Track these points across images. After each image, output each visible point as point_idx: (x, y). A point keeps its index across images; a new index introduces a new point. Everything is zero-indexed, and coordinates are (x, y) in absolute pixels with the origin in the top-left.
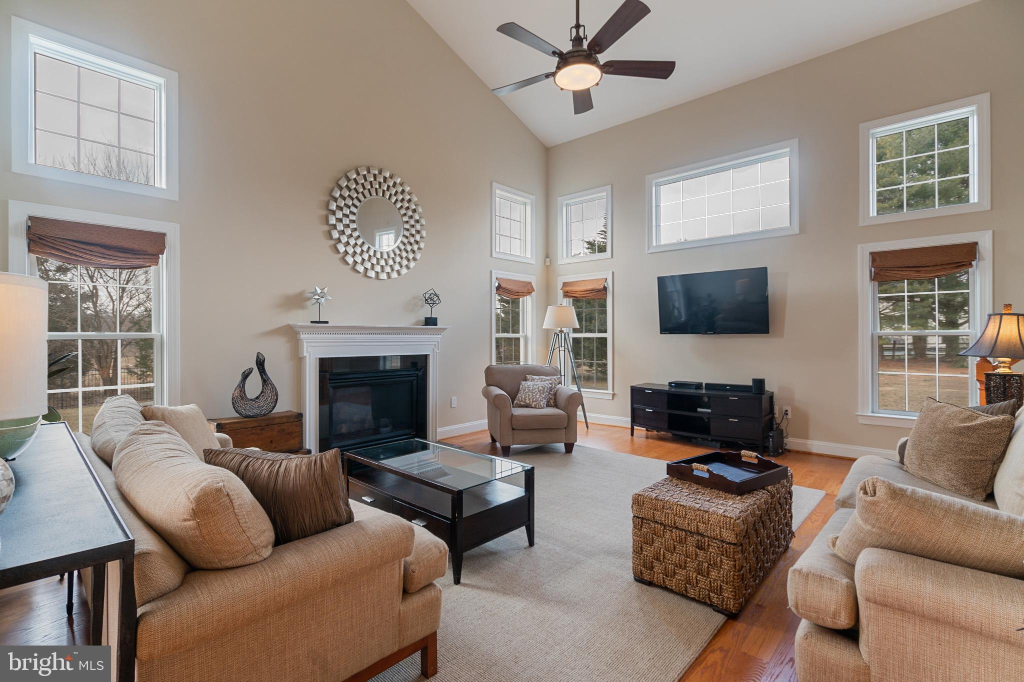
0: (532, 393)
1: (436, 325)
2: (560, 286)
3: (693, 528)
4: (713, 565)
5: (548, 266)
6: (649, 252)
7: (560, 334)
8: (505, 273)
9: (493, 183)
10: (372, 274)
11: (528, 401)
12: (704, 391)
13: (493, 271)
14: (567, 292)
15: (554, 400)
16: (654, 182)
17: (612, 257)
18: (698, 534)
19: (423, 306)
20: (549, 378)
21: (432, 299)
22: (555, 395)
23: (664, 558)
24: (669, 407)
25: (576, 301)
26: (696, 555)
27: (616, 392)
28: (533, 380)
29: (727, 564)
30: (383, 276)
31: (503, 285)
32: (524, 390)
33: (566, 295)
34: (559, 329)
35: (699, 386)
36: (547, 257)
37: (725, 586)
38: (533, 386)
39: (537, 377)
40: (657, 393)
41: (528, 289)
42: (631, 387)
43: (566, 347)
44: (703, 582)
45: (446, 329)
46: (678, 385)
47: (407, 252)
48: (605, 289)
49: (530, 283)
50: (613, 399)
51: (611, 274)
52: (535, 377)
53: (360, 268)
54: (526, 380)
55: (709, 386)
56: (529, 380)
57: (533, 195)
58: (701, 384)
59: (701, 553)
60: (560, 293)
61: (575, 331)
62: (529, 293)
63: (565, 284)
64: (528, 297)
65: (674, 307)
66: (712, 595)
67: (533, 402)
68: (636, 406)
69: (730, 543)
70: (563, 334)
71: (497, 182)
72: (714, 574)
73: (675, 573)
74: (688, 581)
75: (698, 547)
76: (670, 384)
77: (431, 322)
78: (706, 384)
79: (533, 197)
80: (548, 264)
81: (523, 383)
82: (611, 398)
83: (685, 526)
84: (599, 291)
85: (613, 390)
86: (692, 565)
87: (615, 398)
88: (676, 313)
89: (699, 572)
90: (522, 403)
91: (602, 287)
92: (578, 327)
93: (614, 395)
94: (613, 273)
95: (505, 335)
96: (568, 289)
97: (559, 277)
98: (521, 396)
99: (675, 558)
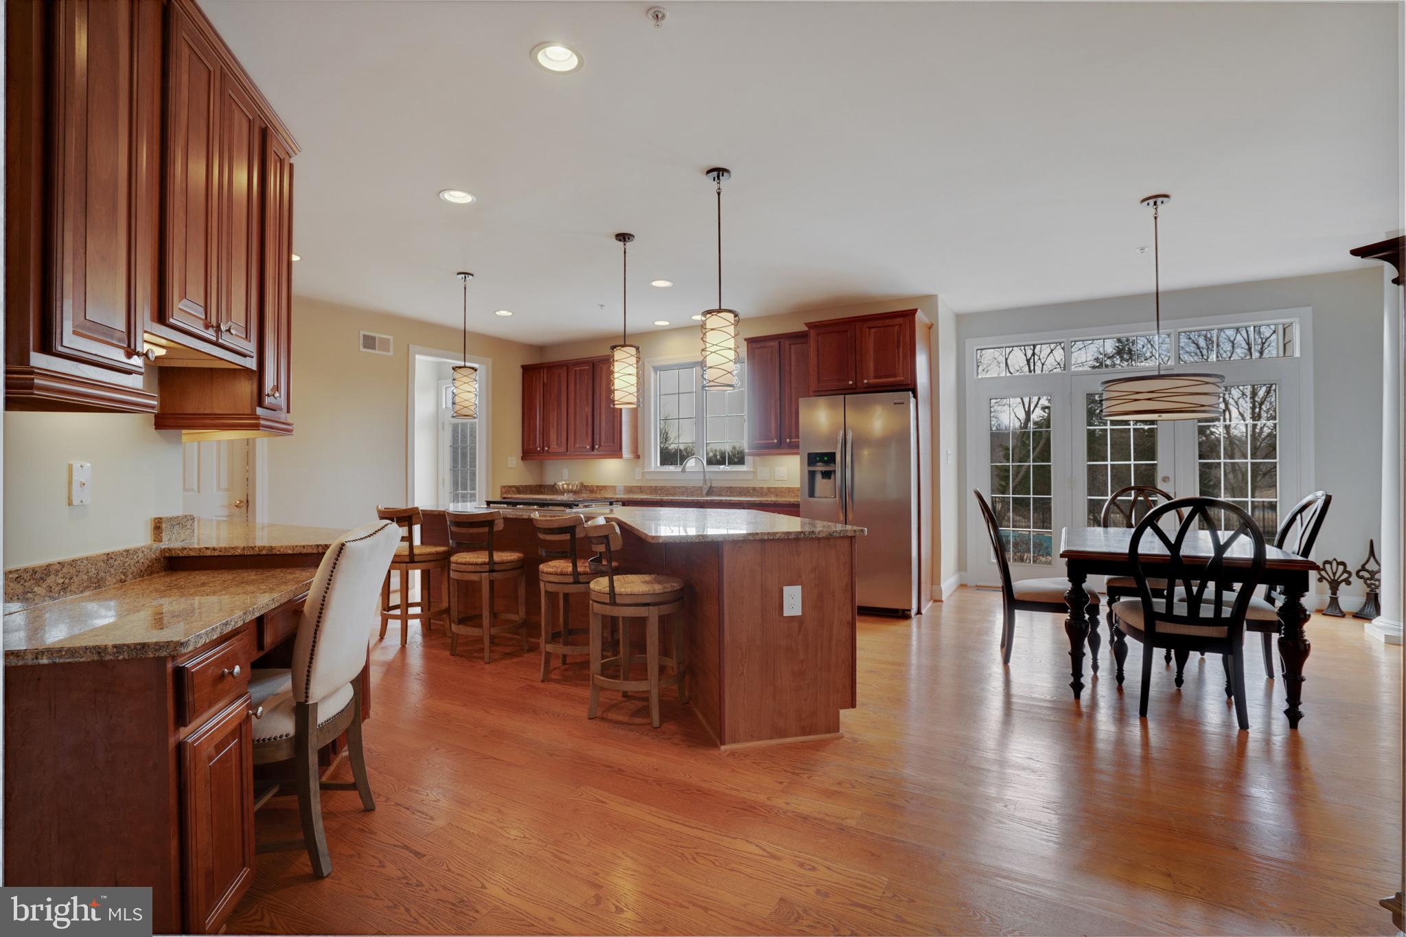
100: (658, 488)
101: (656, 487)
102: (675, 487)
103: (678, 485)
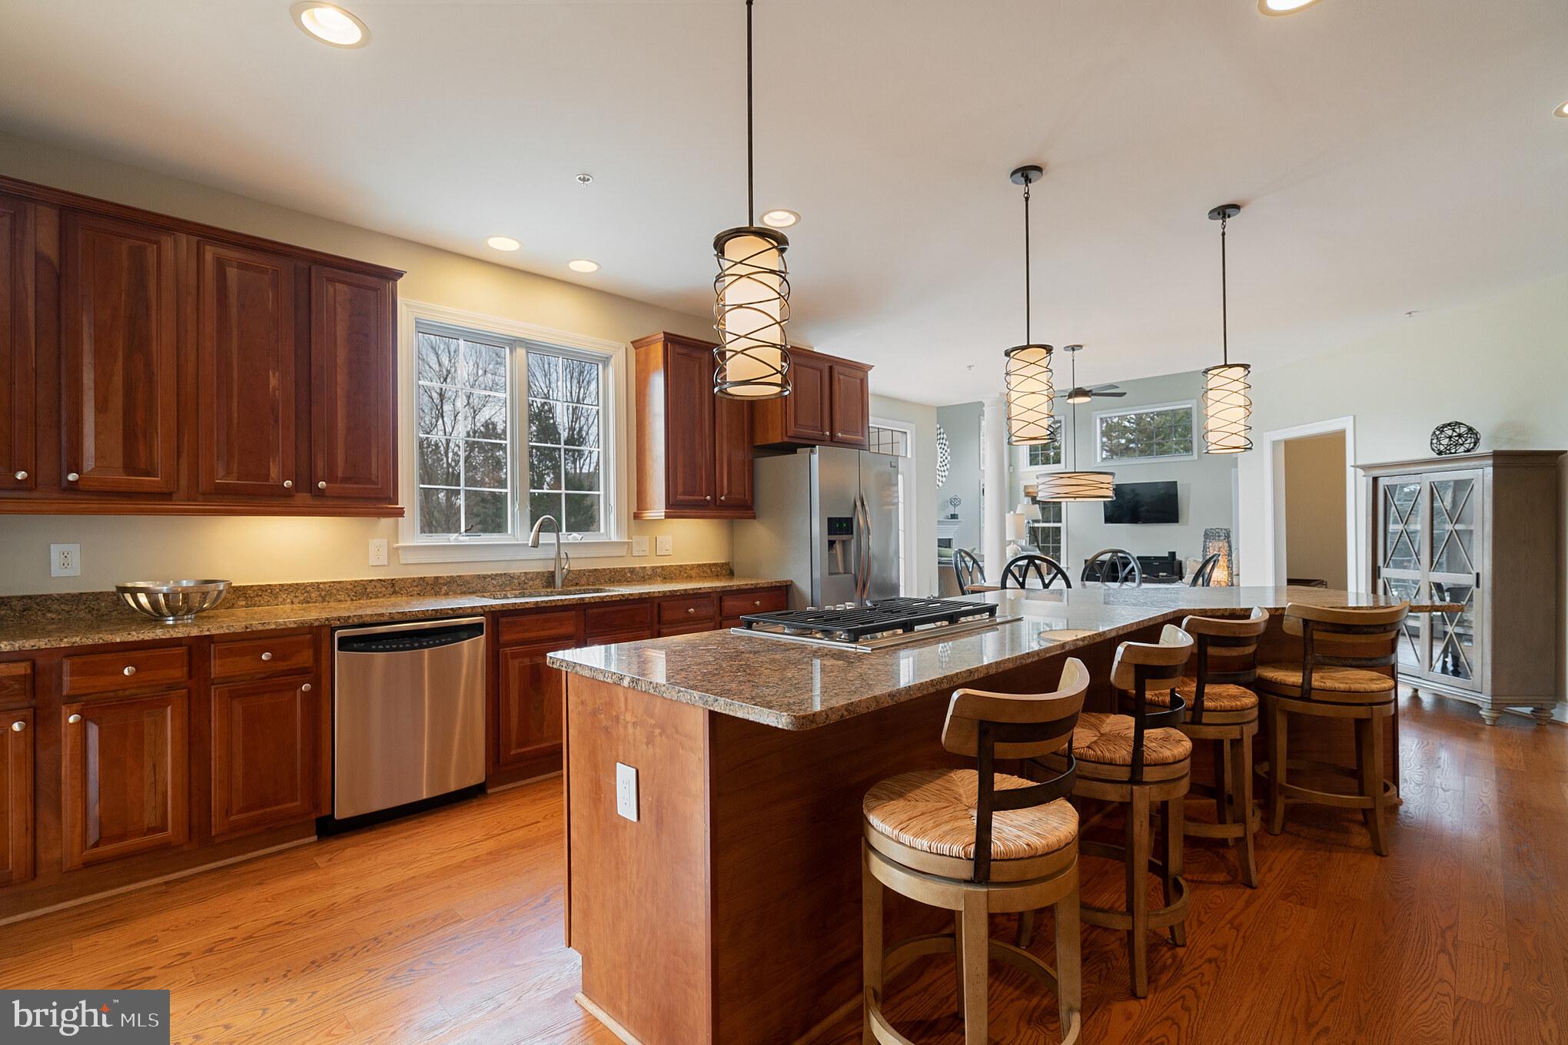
1: (957, 518)
2: (1022, 489)
14: (1028, 493)
16: (1098, 417)
17: (1066, 468)
19: (949, 507)
21: (954, 502)
27: (1069, 566)
33: (1027, 495)
36: (1011, 465)
45: (962, 520)
60: (1023, 494)
61: (1035, 522)
63: (1025, 487)
77: (954, 516)
78: (1138, 557)
80: (1012, 471)
85: (1067, 564)
92: (1040, 518)
93: (1068, 568)
96: (1029, 491)
97: (1020, 482)
100: (441, 581)
101: (437, 578)
102: (485, 577)
103: (489, 573)
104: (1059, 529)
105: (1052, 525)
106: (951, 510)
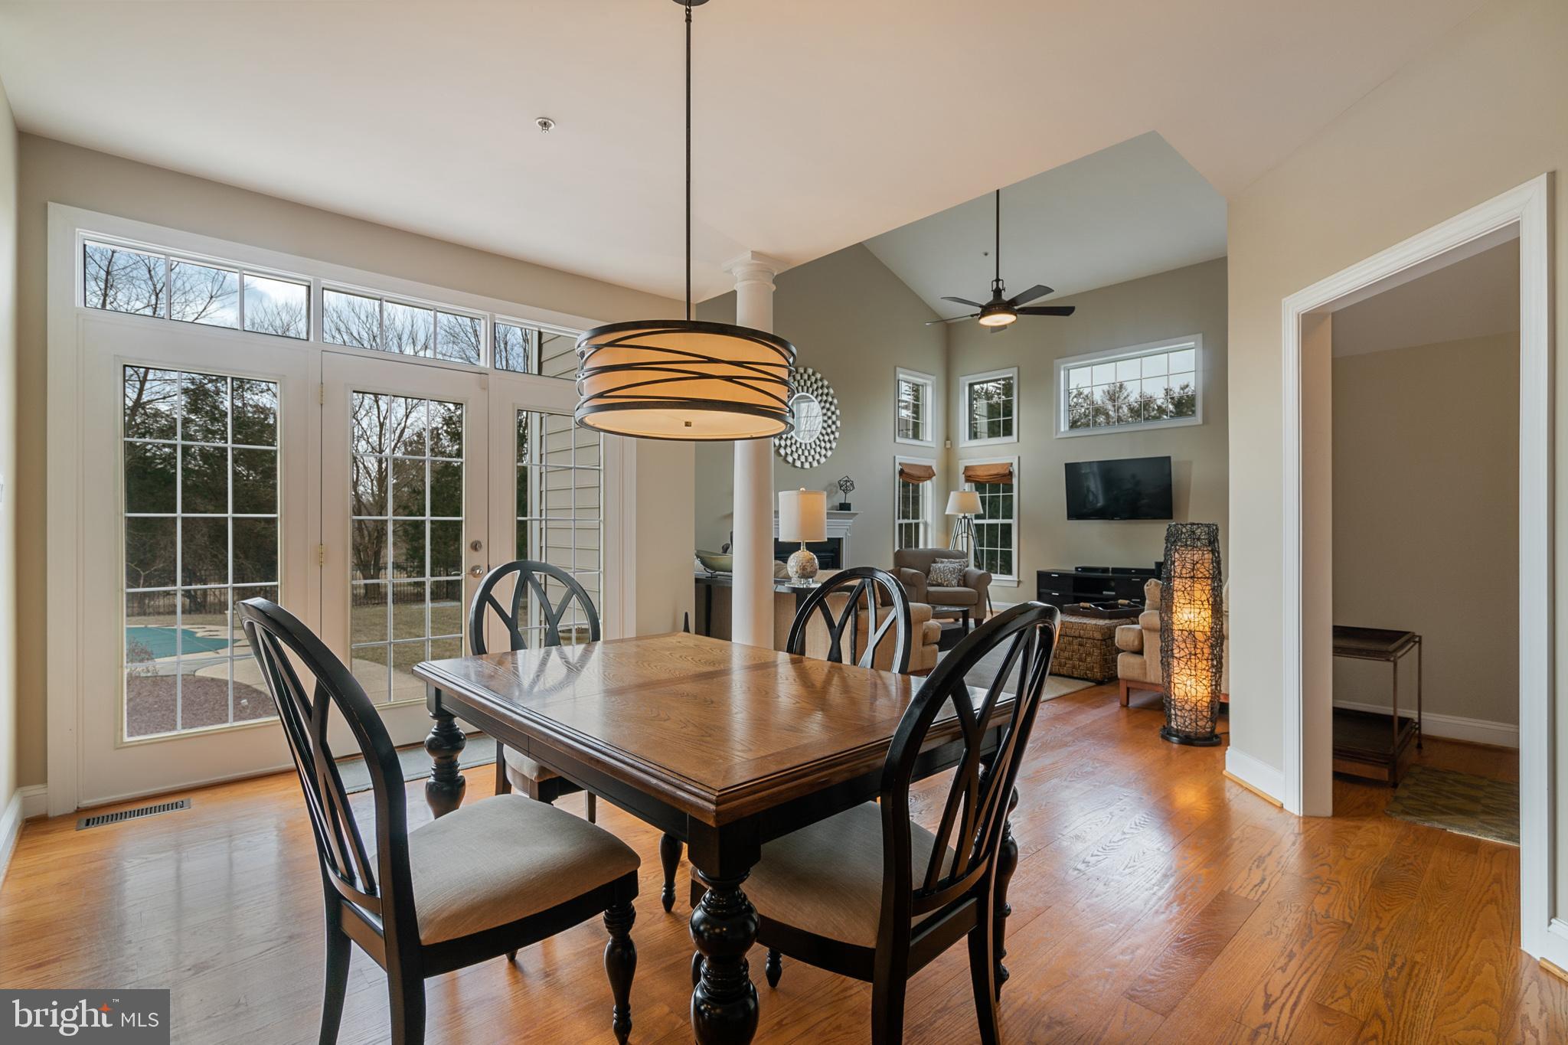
0: (944, 573)
1: (850, 510)
2: (961, 470)
3: (1077, 634)
4: (1089, 654)
5: (948, 449)
6: (1058, 437)
7: (963, 520)
8: (906, 457)
9: (898, 368)
10: (798, 464)
11: (940, 581)
12: (1110, 574)
13: (897, 457)
14: (970, 476)
15: (964, 580)
16: (1062, 367)
17: (1018, 441)
18: (1080, 637)
19: (837, 492)
20: (957, 560)
21: (846, 486)
22: (964, 576)
23: (1059, 655)
24: (1074, 591)
25: (980, 486)
26: (1079, 650)
27: (1021, 579)
28: (942, 562)
29: (1096, 652)
30: (807, 466)
31: (906, 470)
32: (935, 572)
33: (968, 479)
34: (963, 515)
35: (1105, 570)
36: (948, 439)
37: (1095, 665)
38: (944, 567)
39: (946, 560)
40: (1063, 576)
41: (928, 473)
42: (1038, 572)
43: (970, 533)
44: (1083, 665)
45: (857, 514)
46: (1085, 569)
47: (825, 442)
48: (1011, 474)
49: (930, 467)
50: (1018, 586)
51: (1017, 459)
52: (944, 560)
53: (790, 459)
54: (935, 562)
55: (1115, 570)
56: (937, 563)
57: (934, 375)
58: (1108, 569)
59: (1082, 649)
60: (962, 478)
61: (978, 517)
62: (930, 478)
63: (967, 468)
64: (928, 482)
65: (1088, 490)
66: (1088, 672)
67: (945, 581)
68: (1042, 590)
69: (1098, 640)
70: (966, 520)
71: (901, 367)
72: (1088, 659)
73: (1066, 664)
74: (1074, 667)
75: (1079, 645)
76: (1077, 569)
77: (845, 506)
78: (1112, 569)
79: (934, 378)
80: (948, 446)
81: (934, 565)
82: (1016, 585)
83: (1073, 634)
84: (1004, 475)
85: (1018, 578)
86: (1076, 657)
87: (1021, 585)
88: (1091, 498)
89: (1080, 660)
90: (934, 583)
91: (1007, 472)
92: (982, 512)
93: (1019, 582)
94: (1019, 458)
95: (906, 521)
96: (970, 473)
97: (960, 461)
98: (933, 576)
99: (1066, 654)
104: (1009, 526)
105: (1000, 521)
106: (840, 497)
